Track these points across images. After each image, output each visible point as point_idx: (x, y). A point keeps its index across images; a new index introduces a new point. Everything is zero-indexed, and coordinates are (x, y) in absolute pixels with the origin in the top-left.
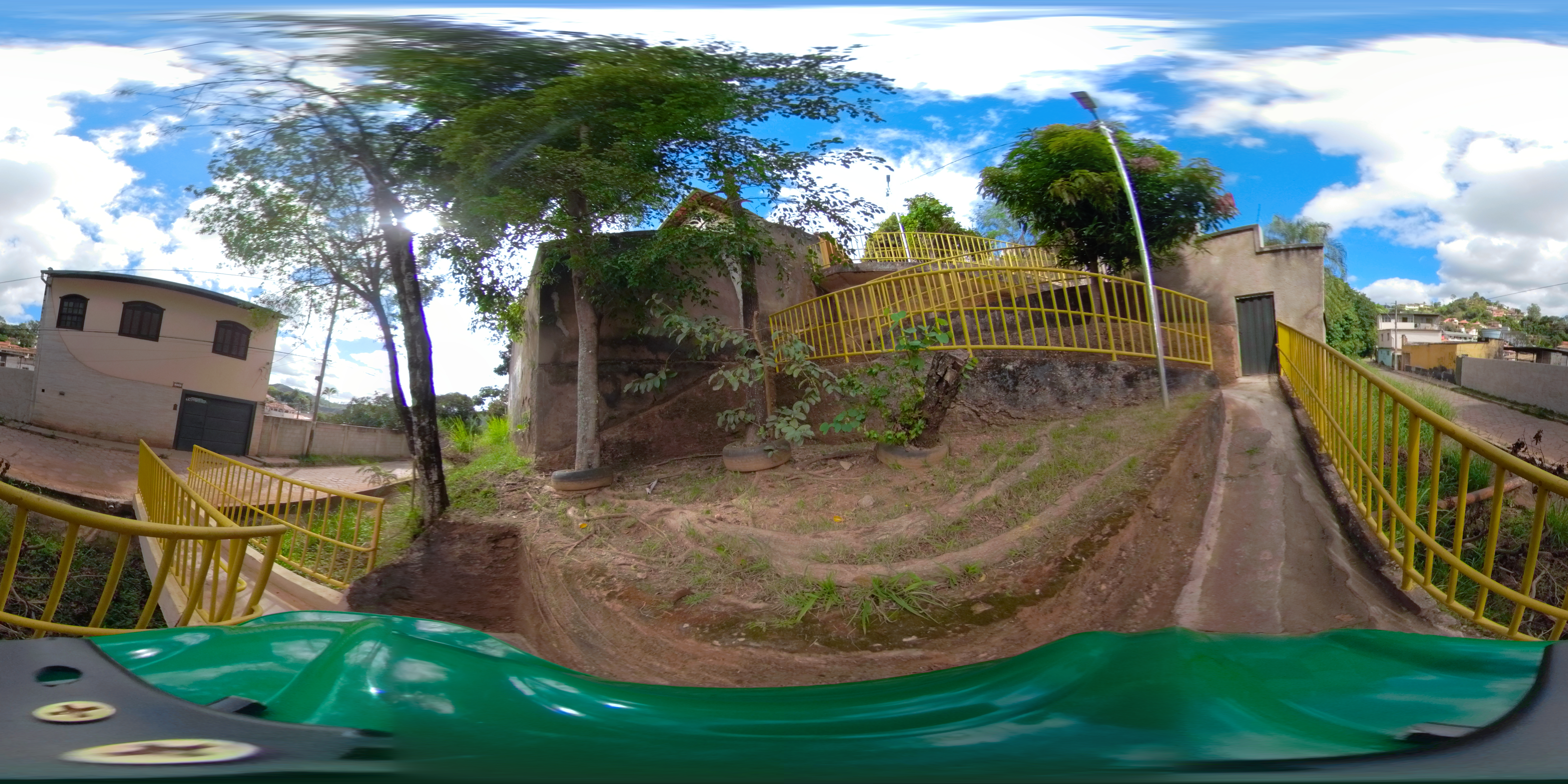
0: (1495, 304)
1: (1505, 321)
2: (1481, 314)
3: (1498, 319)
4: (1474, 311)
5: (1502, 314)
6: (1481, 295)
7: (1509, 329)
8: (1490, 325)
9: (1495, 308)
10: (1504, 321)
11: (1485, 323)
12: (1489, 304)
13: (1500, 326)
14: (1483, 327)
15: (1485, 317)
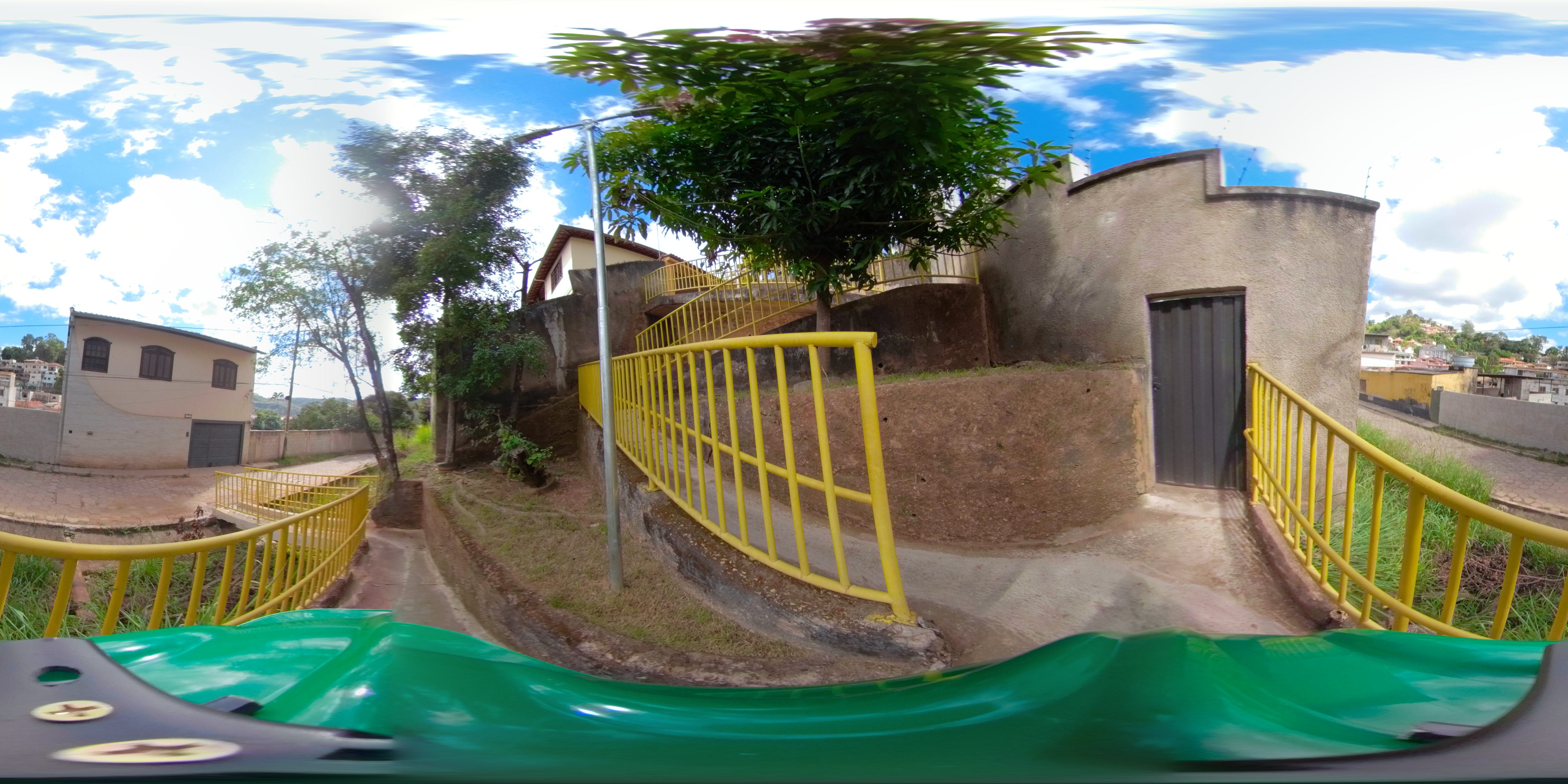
0: (1428, 322)
1: (1440, 338)
2: (1415, 332)
3: (1432, 337)
4: (1407, 329)
5: (1436, 331)
6: (1414, 312)
7: (1445, 347)
8: (1424, 342)
9: (1429, 325)
10: (1438, 339)
11: (1419, 341)
12: (1423, 321)
13: (1434, 343)
14: (1419, 345)
15: (1419, 334)
